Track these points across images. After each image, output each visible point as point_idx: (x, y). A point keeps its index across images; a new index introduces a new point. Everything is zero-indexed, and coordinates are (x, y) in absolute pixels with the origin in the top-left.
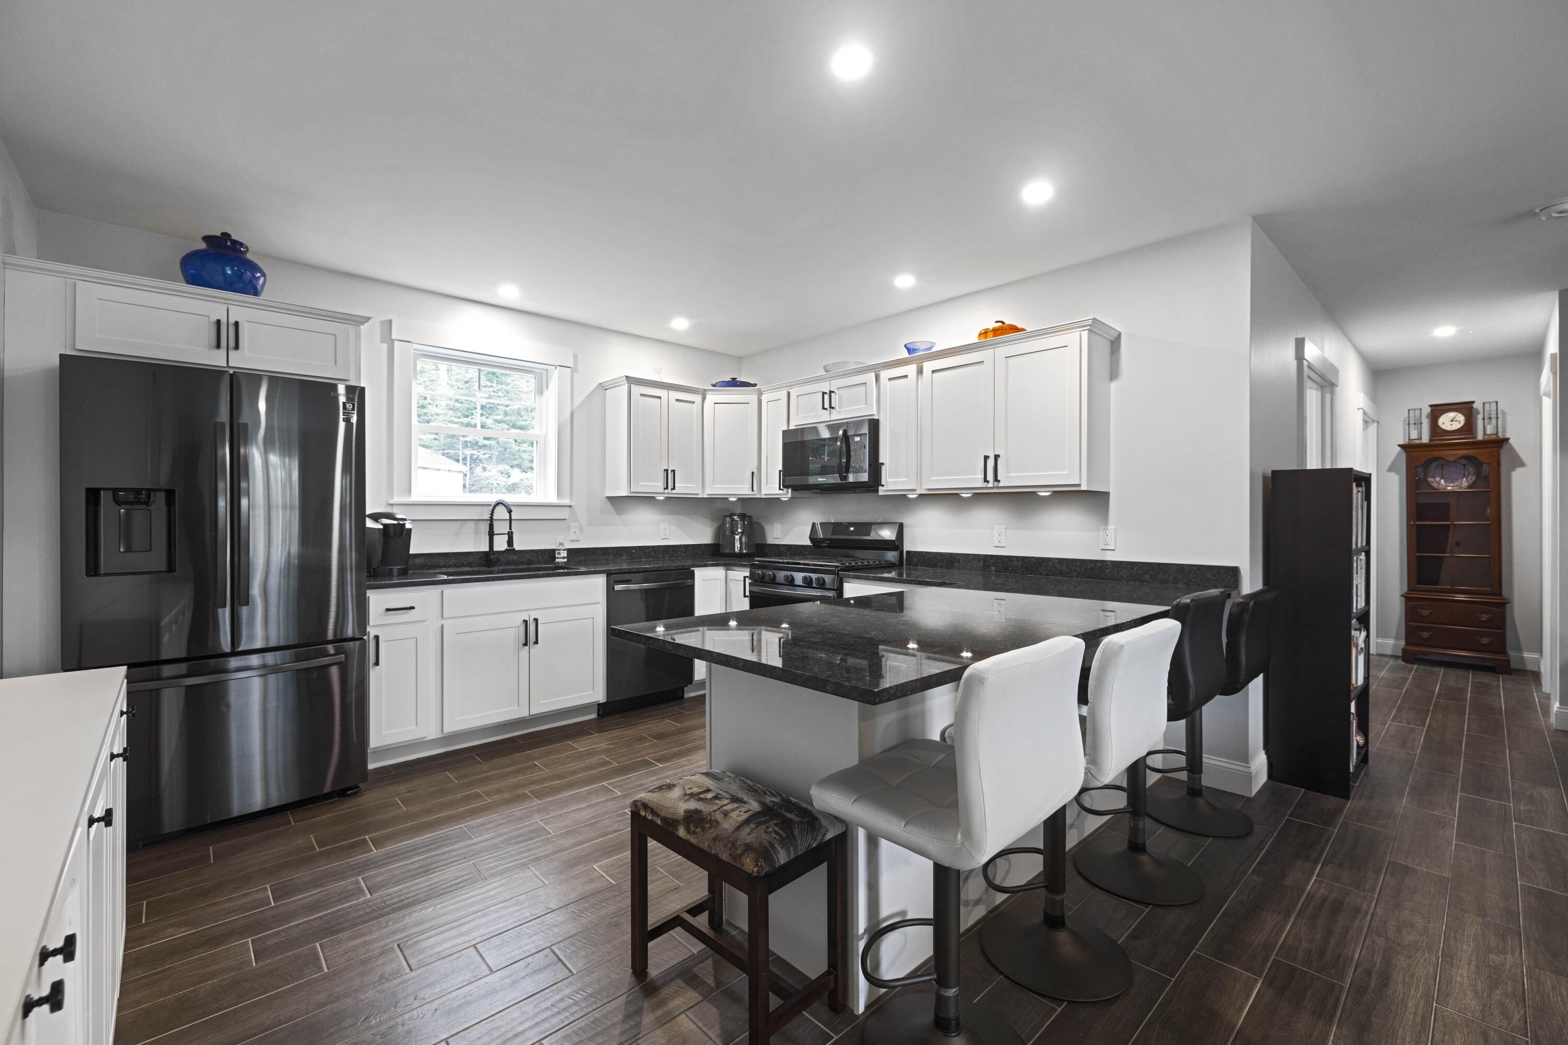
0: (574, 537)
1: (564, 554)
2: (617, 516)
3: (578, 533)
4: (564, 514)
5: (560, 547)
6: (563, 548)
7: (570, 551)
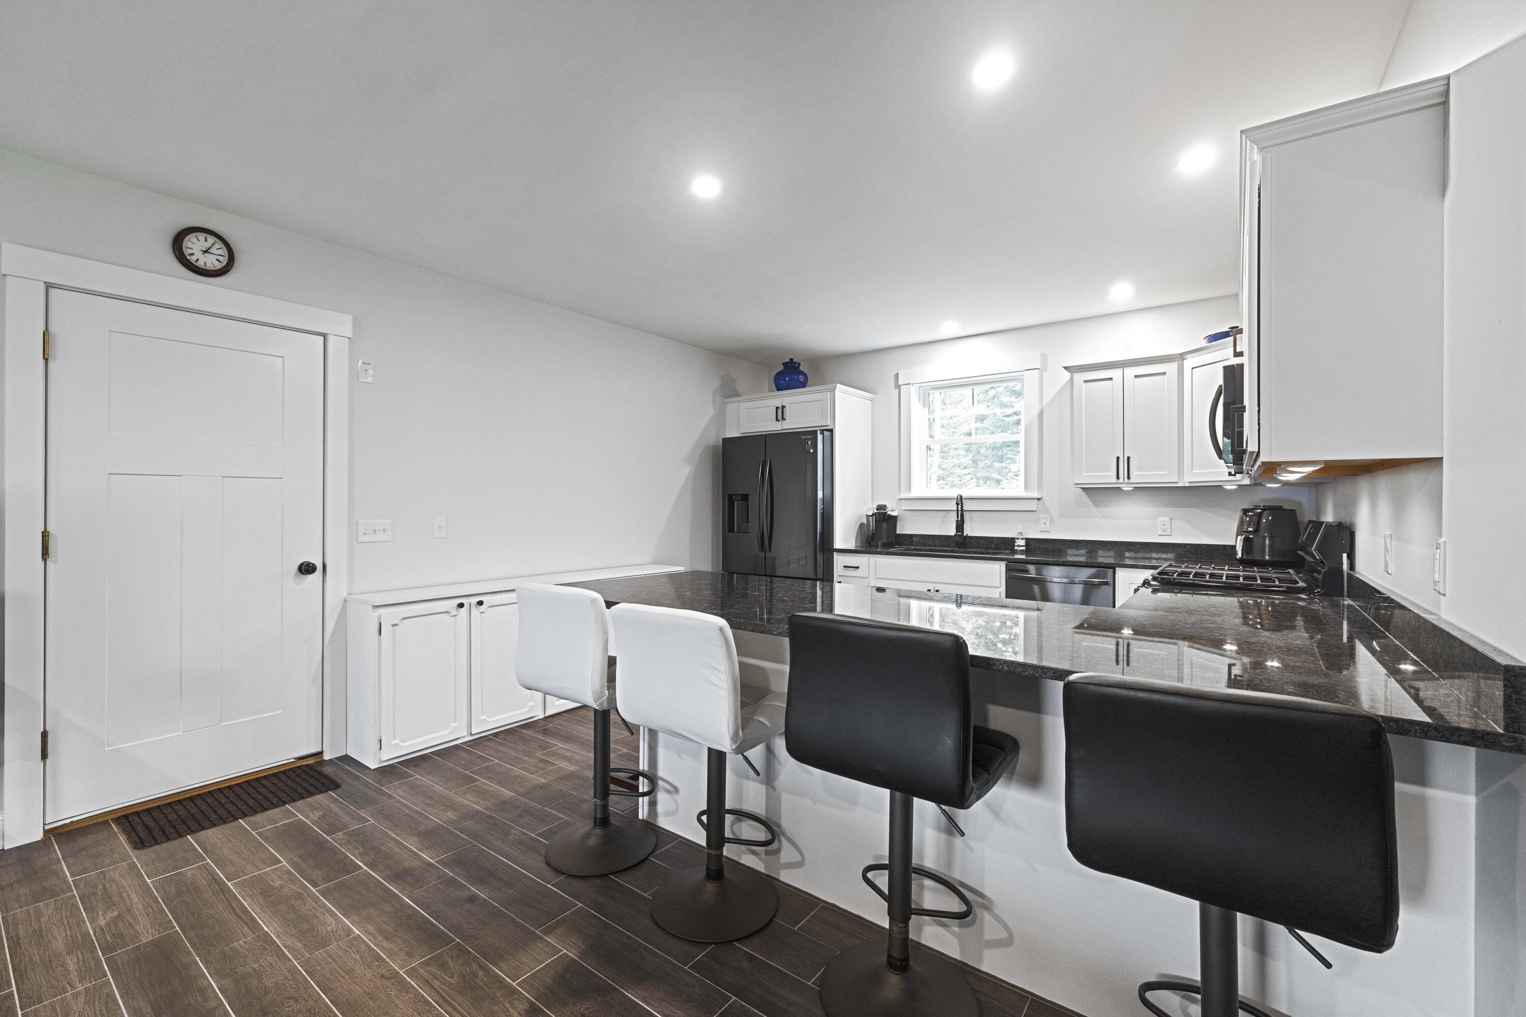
0: (1044, 528)
1: (1023, 543)
2: (1094, 509)
3: (1048, 523)
4: (1033, 506)
5: (1019, 536)
6: (1022, 537)
7: (1028, 541)
